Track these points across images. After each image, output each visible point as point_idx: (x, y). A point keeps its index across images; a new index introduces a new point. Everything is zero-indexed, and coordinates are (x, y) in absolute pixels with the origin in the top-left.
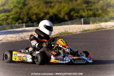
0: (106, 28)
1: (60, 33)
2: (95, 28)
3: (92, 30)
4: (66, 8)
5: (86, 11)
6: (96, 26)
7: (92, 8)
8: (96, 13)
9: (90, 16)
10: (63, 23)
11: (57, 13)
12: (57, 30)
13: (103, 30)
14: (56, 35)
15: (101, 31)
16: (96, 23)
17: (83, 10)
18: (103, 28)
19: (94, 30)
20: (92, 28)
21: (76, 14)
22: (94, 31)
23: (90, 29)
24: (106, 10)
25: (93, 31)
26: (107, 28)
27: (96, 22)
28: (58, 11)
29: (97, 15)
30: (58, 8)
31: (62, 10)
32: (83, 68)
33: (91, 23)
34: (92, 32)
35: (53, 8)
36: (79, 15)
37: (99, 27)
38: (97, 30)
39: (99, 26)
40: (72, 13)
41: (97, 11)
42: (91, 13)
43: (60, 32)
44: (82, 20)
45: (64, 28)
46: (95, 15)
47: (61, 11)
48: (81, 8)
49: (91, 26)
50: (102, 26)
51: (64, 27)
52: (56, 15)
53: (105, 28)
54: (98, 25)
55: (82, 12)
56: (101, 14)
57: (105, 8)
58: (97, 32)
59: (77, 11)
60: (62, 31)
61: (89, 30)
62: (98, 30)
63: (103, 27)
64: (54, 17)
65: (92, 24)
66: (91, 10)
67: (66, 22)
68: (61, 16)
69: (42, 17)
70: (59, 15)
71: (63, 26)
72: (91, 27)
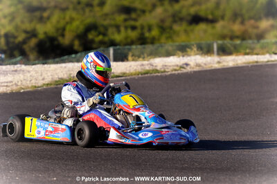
0: (165, 72)
1: (56, 81)
2: (139, 69)
3: (131, 74)
4: (76, 23)
5: (122, 29)
6: (143, 65)
7: (138, 24)
8: (147, 35)
9: (132, 43)
10: (66, 57)
11: (55, 35)
12: (49, 74)
13: (157, 76)
14: (48, 84)
15: (153, 78)
16: (141, 59)
17: (118, 27)
18: (157, 71)
19: (135, 74)
20: (132, 71)
21: (101, 37)
22: (136, 77)
23: (128, 72)
24: (171, 28)
25: (134, 76)
26: (167, 70)
27: (142, 56)
28: (57, 30)
29: (149, 41)
30: (58, 22)
31: (68, 28)
32: (103, 162)
33: (130, 58)
34: (131, 78)
35: (45, 23)
36: (106, 39)
37: (147, 68)
38: (143, 76)
39: (148, 64)
40: (90, 36)
41: (150, 29)
42: (133, 35)
43: (56, 78)
44: (111, 50)
45: (66, 70)
46: (142, 41)
47: (64, 29)
48: (113, 22)
49: (130, 66)
50: (154, 65)
51: (65, 67)
52: (52, 39)
53: (162, 70)
54: (145, 62)
55: (113, 34)
56: (157, 37)
57: (167, 24)
58: (142, 79)
59: (102, 30)
60: (60, 77)
61: (124, 73)
62: (146, 75)
63: (158, 68)
64: (48, 44)
65: (133, 60)
66: (134, 28)
67: (73, 56)
68: (66, 41)
69: (20, 43)
70: (60, 39)
71: (63, 65)
72: (128, 69)
